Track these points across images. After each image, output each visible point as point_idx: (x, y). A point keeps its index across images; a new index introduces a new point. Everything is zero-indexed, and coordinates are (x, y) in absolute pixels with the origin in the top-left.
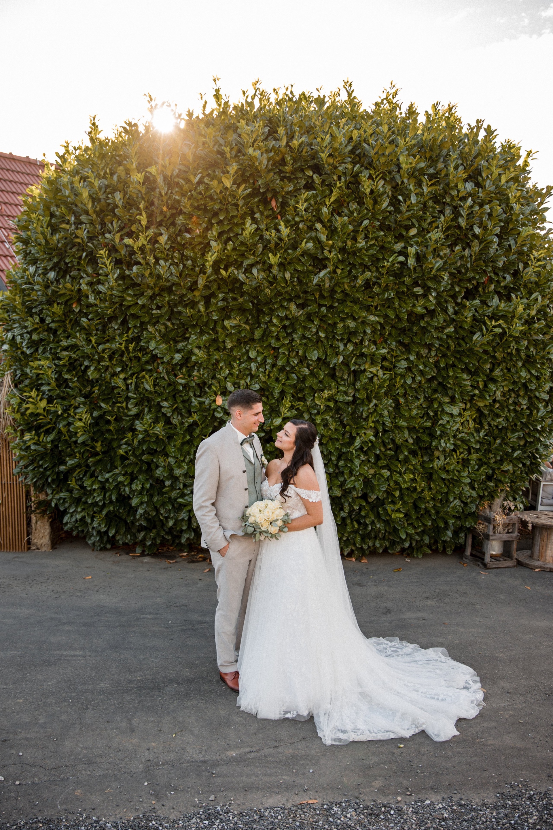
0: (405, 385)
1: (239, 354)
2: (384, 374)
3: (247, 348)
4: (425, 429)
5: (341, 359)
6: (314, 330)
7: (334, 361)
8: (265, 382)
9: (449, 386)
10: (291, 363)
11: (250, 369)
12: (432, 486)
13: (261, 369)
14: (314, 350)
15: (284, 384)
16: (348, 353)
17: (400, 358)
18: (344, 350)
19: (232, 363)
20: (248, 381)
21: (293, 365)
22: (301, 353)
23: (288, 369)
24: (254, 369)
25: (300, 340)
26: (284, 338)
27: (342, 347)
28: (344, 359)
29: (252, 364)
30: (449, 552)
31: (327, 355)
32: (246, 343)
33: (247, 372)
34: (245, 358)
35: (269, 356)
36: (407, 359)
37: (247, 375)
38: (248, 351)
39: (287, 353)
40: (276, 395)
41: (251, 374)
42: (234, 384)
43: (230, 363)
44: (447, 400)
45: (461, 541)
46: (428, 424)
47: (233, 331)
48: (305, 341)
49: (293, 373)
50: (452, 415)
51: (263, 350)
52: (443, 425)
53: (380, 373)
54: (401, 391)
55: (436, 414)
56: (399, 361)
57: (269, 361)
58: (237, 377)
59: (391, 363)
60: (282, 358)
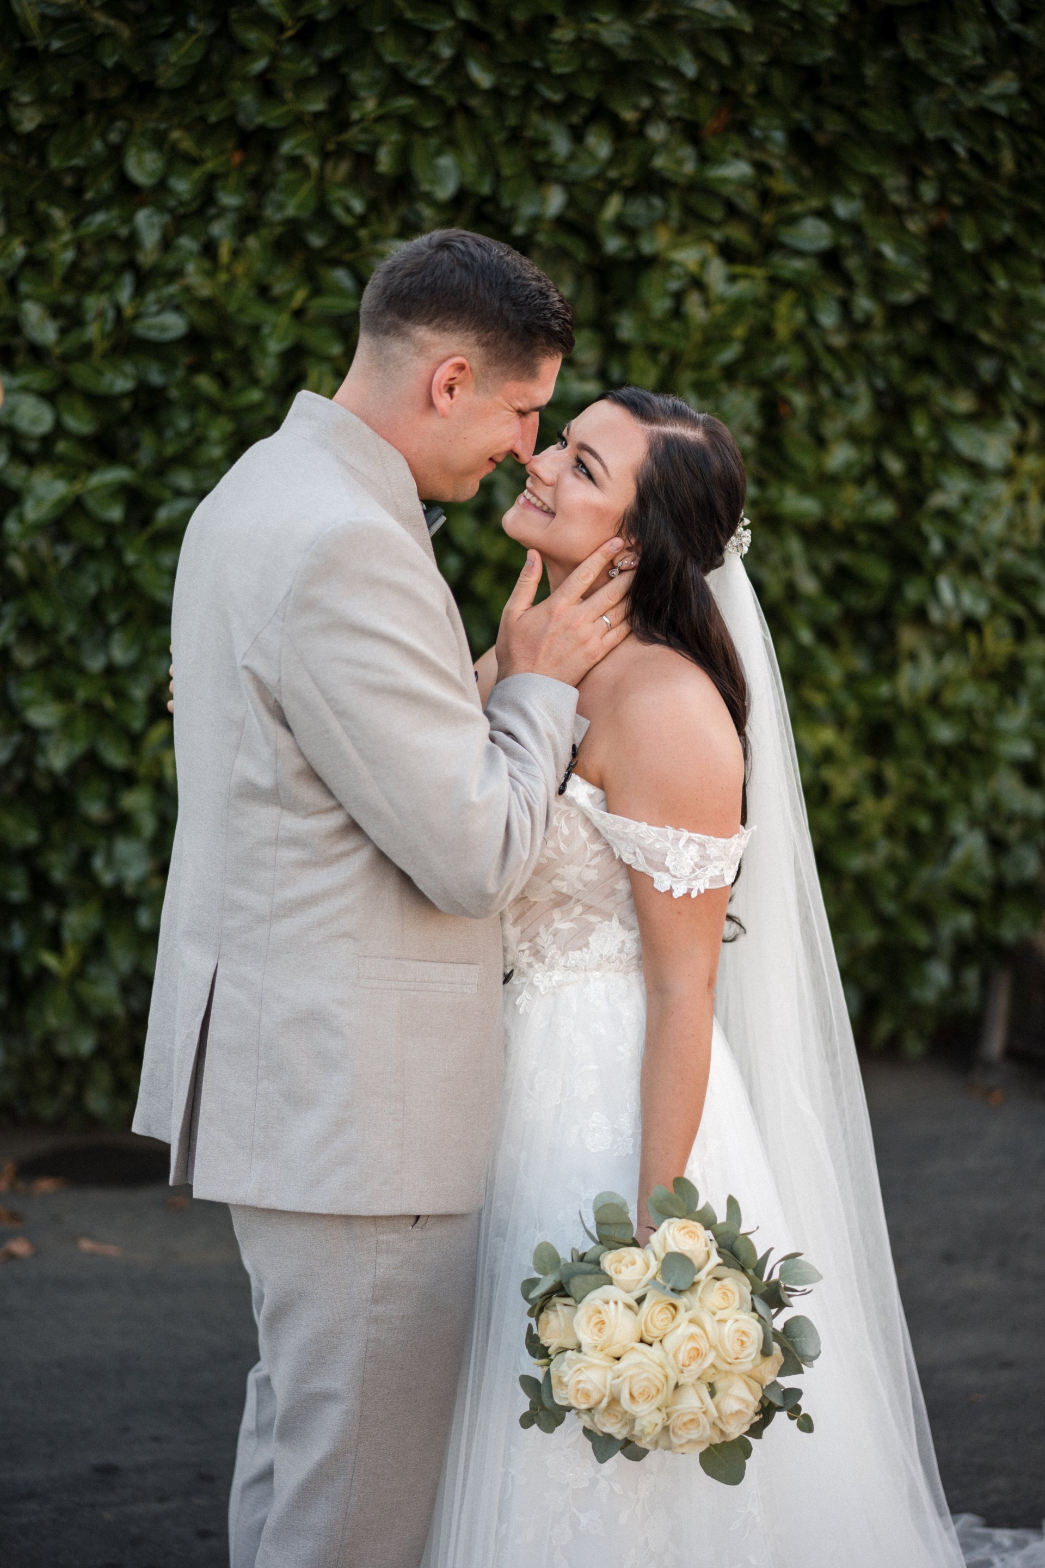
0: (812, 334)
1: (77, 162)
2: (732, 279)
3: (114, 137)
4: (877, 528)
5: (555, 201)
6: (446, 52)
7: (527, 210)
8: (207, 304)
9: (986, 337)
10: (338, 211)
11: (132, 242)
12: (891, 773)
13: (187, 243)
14: (439, 152)
15: (299, 314)
16: (591, 171)
17: (797, 208)
18: (572, 157)
19: (42, 206)
20: (125, 294)
21: (348, 220)
22: (385, 161)
23: (316, 241)
24: (150, 237)
25: (383, 98)
26: (303, 85)
27: (561, 145)
28: (571, 202)
29: (142, 217)
30: (914, 1046)
31: (498, 177)
32: (107, 111)
33: (114, 256)
34: (106, 185)
35: (225, 176)
36: (825, 214)
37: (119, 271)
38: (116, 153)
39: (313, 162)
40: (267, 368)
41: (131, 265)
42: (55, 311)
43: (31, 209)
44: (964, 403)
45: (971, 998)
46: (885, 509)
47: (56, 45)
48: (405, 103)
49: (335, 262)
50: (976, 470)
51: (200, 143)
52: (946, 516)
53: (716, 272)
54: (792, 360)
55: (914, 469)
56: (793, 220)
57: (229, 199)
58: (68, 280)
59: (756, 228)
60: (292, 189)
